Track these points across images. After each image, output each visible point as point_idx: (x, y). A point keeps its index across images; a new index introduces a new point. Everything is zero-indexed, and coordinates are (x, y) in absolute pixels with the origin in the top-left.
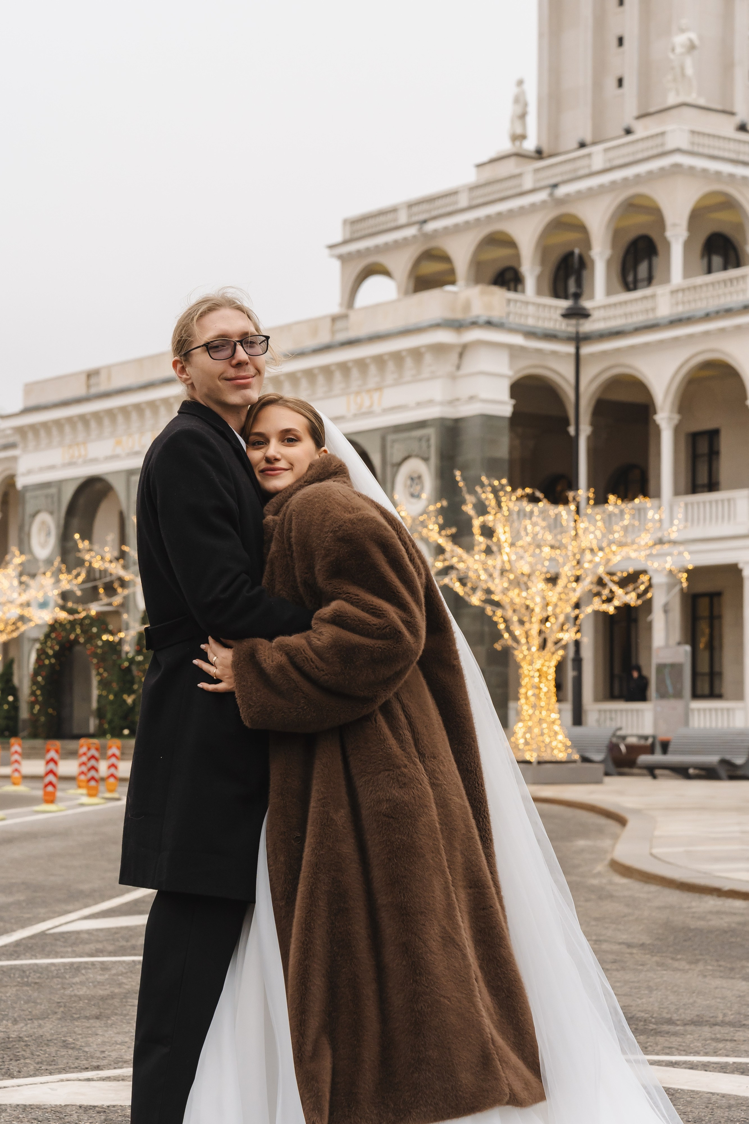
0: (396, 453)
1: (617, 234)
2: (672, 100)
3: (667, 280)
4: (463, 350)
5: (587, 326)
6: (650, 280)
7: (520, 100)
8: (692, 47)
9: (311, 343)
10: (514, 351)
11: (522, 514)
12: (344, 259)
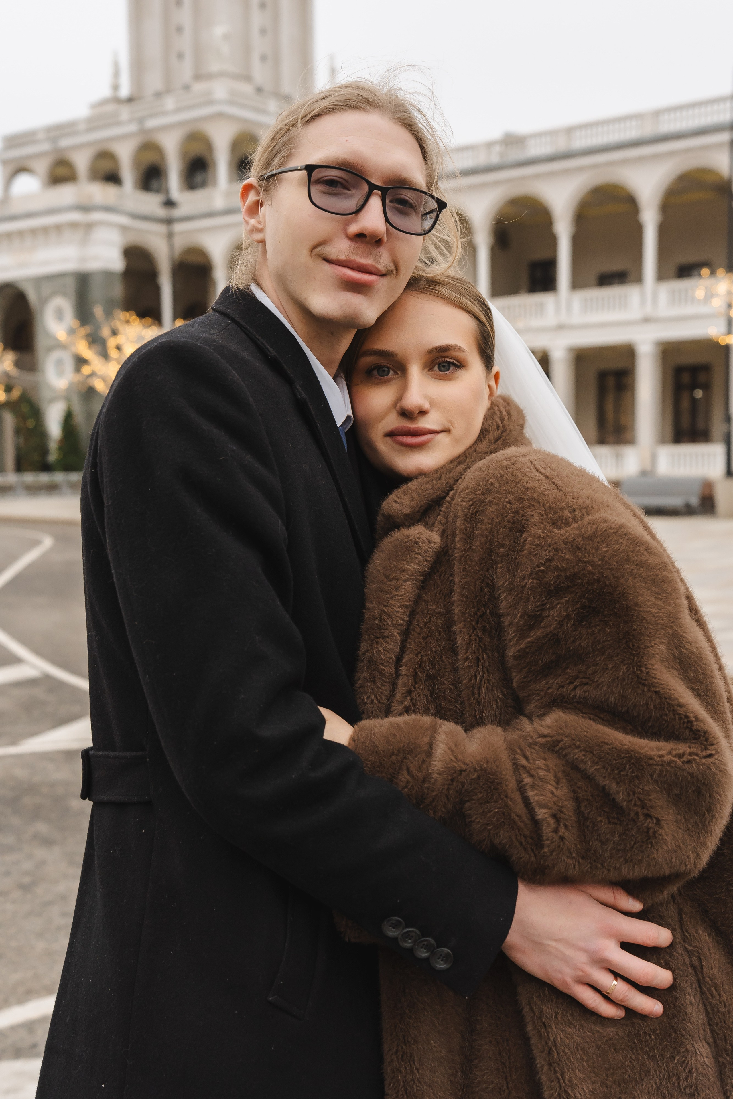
0: (46, 292)
2: (215, 68)
3: (215, 184)
4: (90, 226)
5: (176, 213)
6: (204, 184)
7: (116, 65)
10: (124, 229)
12: (4, 162)
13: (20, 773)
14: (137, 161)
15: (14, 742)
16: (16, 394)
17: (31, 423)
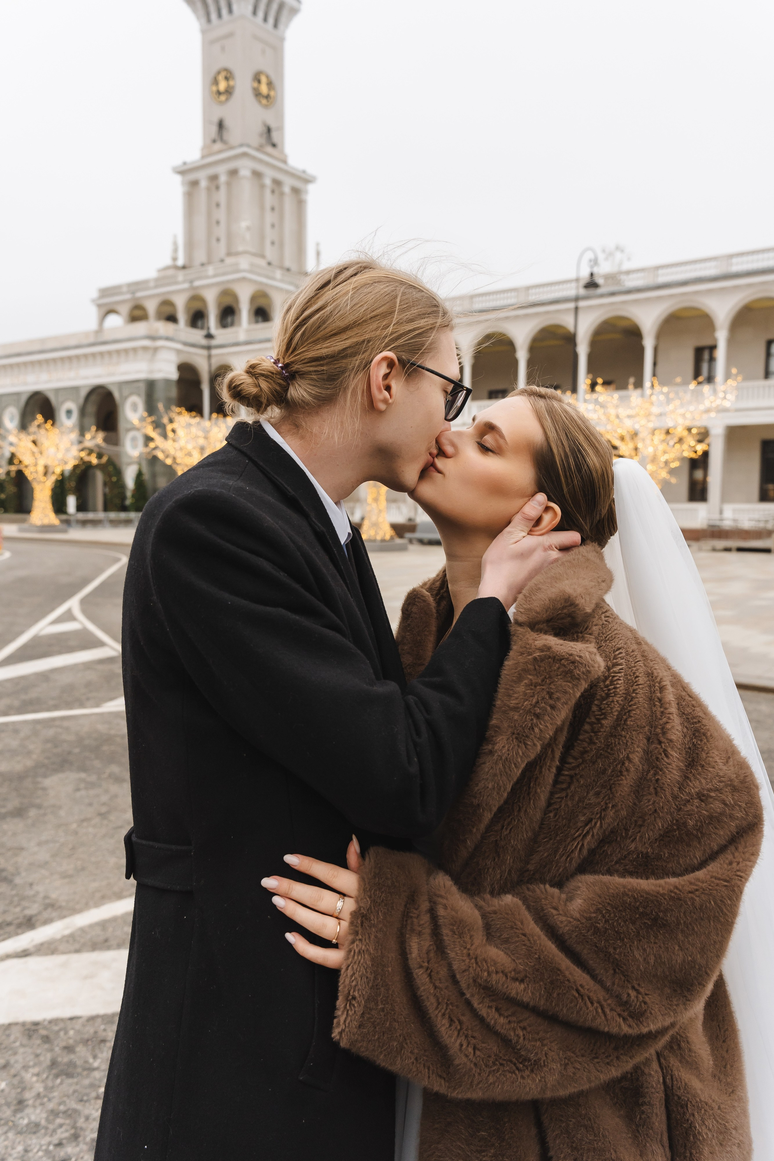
0: (126, 392)
1: (219, 304)
2: (241, 248)
3: (240, 324)
4: (156, 349)
5: (214, 342)
6: (232, 324)
7: (175, 244)
8: (248, 228)
9: (85, 341)
10: (178, 352)
11: (189, 425)
12: (99, 306)
13: (102, 728)
14: (188, 307)
15: (98, 705)
16: (105, 459)
17: (114, 479)
